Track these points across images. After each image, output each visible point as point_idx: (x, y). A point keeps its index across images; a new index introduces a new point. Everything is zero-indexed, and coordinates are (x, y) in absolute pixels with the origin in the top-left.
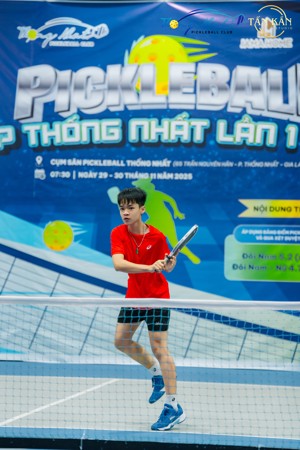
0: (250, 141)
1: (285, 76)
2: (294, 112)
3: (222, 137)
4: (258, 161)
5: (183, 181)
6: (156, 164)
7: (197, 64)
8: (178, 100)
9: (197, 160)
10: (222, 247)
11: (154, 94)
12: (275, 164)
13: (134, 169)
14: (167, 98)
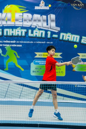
0: (38, 36)
1: (47, 17)
2: (50, 28)
3: (30, 34)
4: (40, 41)
5: (19, 47)
6: (12, 42)
7: (23, 13)
8: (18, 24)
9: (23, 41)
10: (30, 66)
11: (11, 22)
12: (44, 42)
13: (5, 43)
14: (15, 23)
